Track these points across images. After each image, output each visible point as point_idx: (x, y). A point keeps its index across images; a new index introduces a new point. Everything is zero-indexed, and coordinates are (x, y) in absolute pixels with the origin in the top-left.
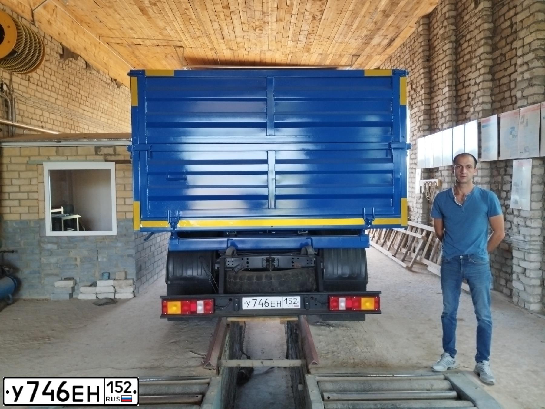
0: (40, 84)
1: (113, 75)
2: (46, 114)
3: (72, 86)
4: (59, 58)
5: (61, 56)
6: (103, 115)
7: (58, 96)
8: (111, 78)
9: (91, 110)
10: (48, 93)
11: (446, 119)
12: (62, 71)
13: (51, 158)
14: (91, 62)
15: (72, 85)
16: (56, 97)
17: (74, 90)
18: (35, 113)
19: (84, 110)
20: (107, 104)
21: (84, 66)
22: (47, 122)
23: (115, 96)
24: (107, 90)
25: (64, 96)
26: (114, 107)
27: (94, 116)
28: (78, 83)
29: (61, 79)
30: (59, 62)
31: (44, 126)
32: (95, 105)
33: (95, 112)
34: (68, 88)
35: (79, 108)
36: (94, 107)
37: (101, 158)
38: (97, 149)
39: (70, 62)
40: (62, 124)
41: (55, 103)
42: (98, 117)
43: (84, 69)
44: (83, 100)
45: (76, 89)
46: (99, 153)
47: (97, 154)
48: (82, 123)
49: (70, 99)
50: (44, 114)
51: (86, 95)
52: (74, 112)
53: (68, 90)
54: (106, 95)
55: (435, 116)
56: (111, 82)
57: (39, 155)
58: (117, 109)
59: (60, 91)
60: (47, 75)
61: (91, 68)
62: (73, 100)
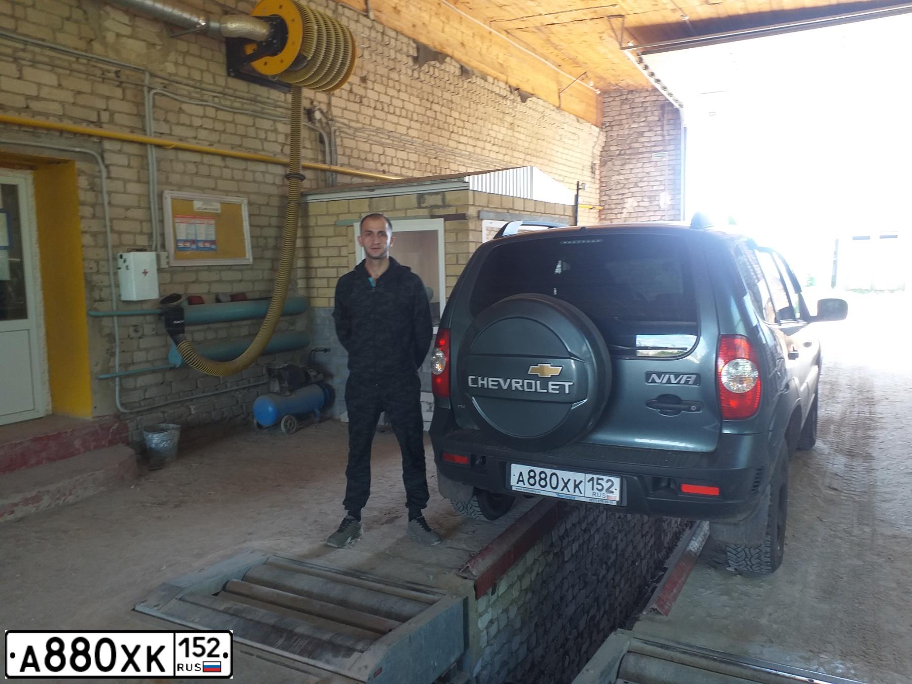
0: (379, 106)
1: (514, 82)
2: (390, 152)
3: (437, 106)
4: (411, 63)
5: (416, 60)
6: (495, 148)
7: (412, 122)
8: (510, 87)
9: (471, 142)
10: (395, 119)
12: (420, 83)
15: (438, 103)
16: (408, 125)
17: (441, 112)
18: (370, 151)
19: (460, 143)
20: (504, 130)
21: (458, 72)
22: (392, 164)
23: (519, 116)
25: (422, 123)
27: (478, 150)
28: (448, 101)
29: (418, 97)
30: (413, 70)
31: (387, 170)
32: (480, 133)
33: (480, 144)
34: (430, 109)
35: (449, 139)
36: (477, 136)
37: (425, 212)
38: (421, 197)
39: (431, 69)
41: (407, 134)
42: (486, 153)
43: (459, 78)
44: (459, 127)
45: (444, 110)
46: (422, 205)
47: (420, 207)
48: (455, 163)
49: (433, 126)
50: (386, 153)
51: (464, 117)
52: (441, 146)
53: (429, 113)
54: (501, 116)
56: (509, 93)
57: (349, 212)
58: (522, 137)
59: (415, 115)
60: (392, 92)
61: (471, 73)
62: (439, 128)
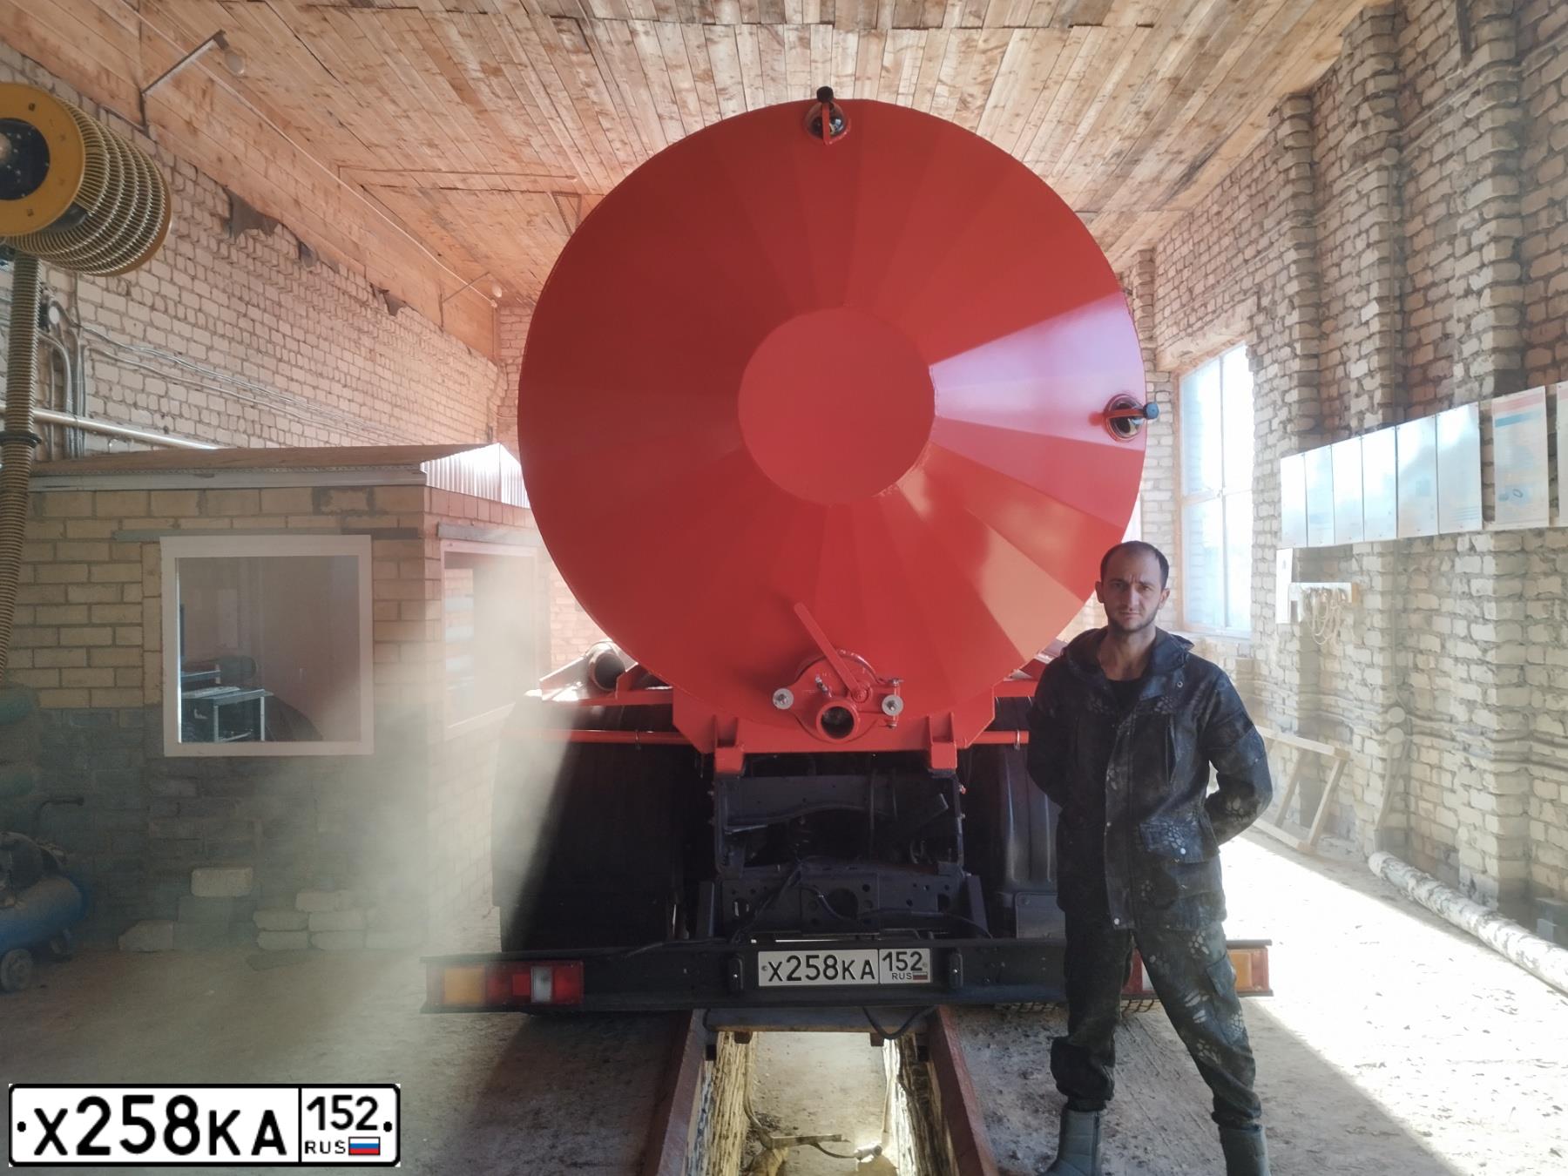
0: (160, 304)
1: (376, 278)
2: (178, 392)
3: (256, 310)
4: (217, 229)
5: (226, 223)
6: (347, 393)
7: (215, 338)
8: (372, 286)
9: (310, 379)
10: (186, 330)
11: (1371, 398)
12: (228, 267)
13: (184, 524)
14: (313, 240)
15: (258, 306)
16: (209, 344)
17: (262, 323)
18: (143, 390)
19: (292, 380)
20: (360, 362)
21: (293, 253)
22: (181, 416)
23: (383, 337)
24: (358, 322)
25: (231, 340)
26: (379, 370)
27: (321, 396)
28: (273, 302)
29: (224, 291)
30: (219, 242)
31: (171, 428)
32: (324, 363)
33: (324, 383)
34: (245, 315)
35: (276, 372)
36: (320, 368)
37: (331, 522)
38: (321, 496)
39: (251, 241)
40: (224, 418)
41: (206, 360)
42: (332, 400)
43: (294, 263)
44: (290, 351)
45: (267, 318)
46: (324, 509)
47: (317, 511)
48: (285, 417)
49: (249, 346)
50: (171, 394)
51: (299, 334)
52: (261, 386)
53: (243, 323)
54: (355, 335)
55: (1334, 391)
56: (371, 297)
57: (149, 515)
58: (388, 375)
59: (220, 324)
60: (181, 279)
61: (314, 256)
62: (259, 351)
